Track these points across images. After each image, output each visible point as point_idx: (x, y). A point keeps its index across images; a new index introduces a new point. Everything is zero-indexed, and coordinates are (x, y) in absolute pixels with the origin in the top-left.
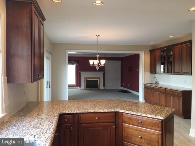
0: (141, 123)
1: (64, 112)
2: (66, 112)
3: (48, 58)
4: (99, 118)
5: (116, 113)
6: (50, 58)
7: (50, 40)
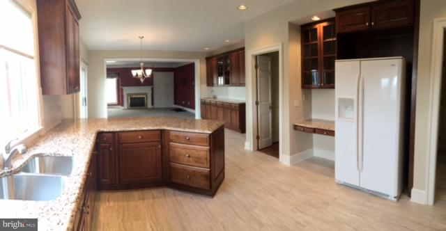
0: (189, 141)
1: (102, 130)
2: (105, 130)
3: (84, 70)
4: (142, 137)
5: (162, 131)
6: (86, 69)
7: (86, 47)
